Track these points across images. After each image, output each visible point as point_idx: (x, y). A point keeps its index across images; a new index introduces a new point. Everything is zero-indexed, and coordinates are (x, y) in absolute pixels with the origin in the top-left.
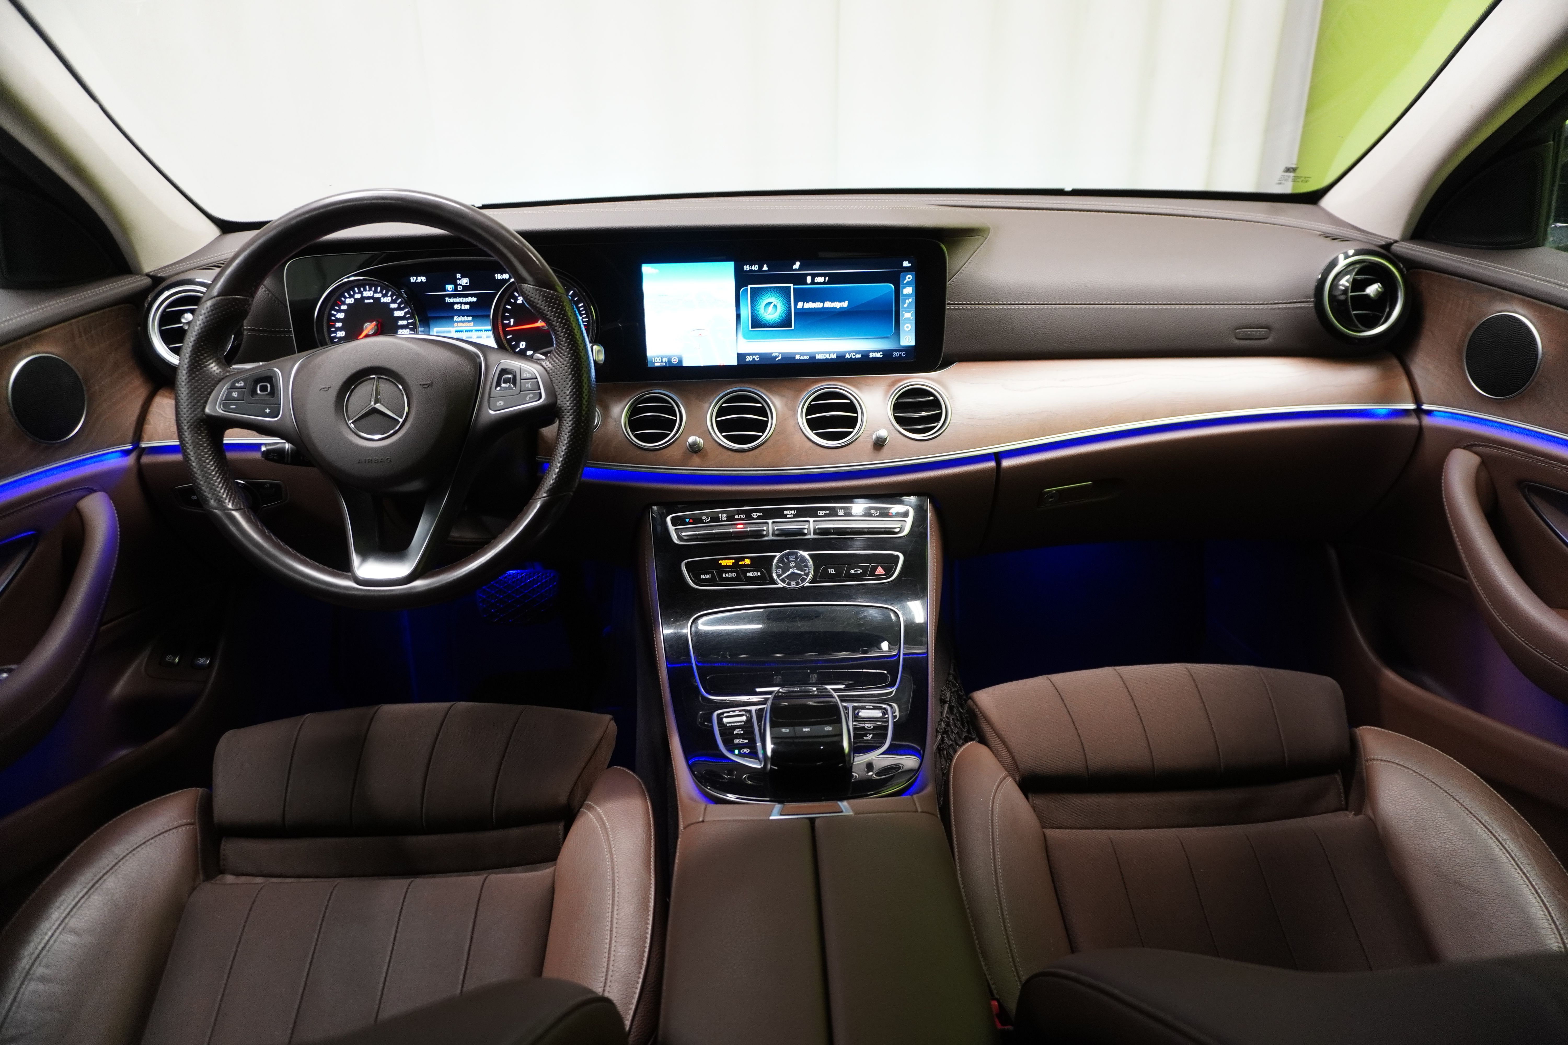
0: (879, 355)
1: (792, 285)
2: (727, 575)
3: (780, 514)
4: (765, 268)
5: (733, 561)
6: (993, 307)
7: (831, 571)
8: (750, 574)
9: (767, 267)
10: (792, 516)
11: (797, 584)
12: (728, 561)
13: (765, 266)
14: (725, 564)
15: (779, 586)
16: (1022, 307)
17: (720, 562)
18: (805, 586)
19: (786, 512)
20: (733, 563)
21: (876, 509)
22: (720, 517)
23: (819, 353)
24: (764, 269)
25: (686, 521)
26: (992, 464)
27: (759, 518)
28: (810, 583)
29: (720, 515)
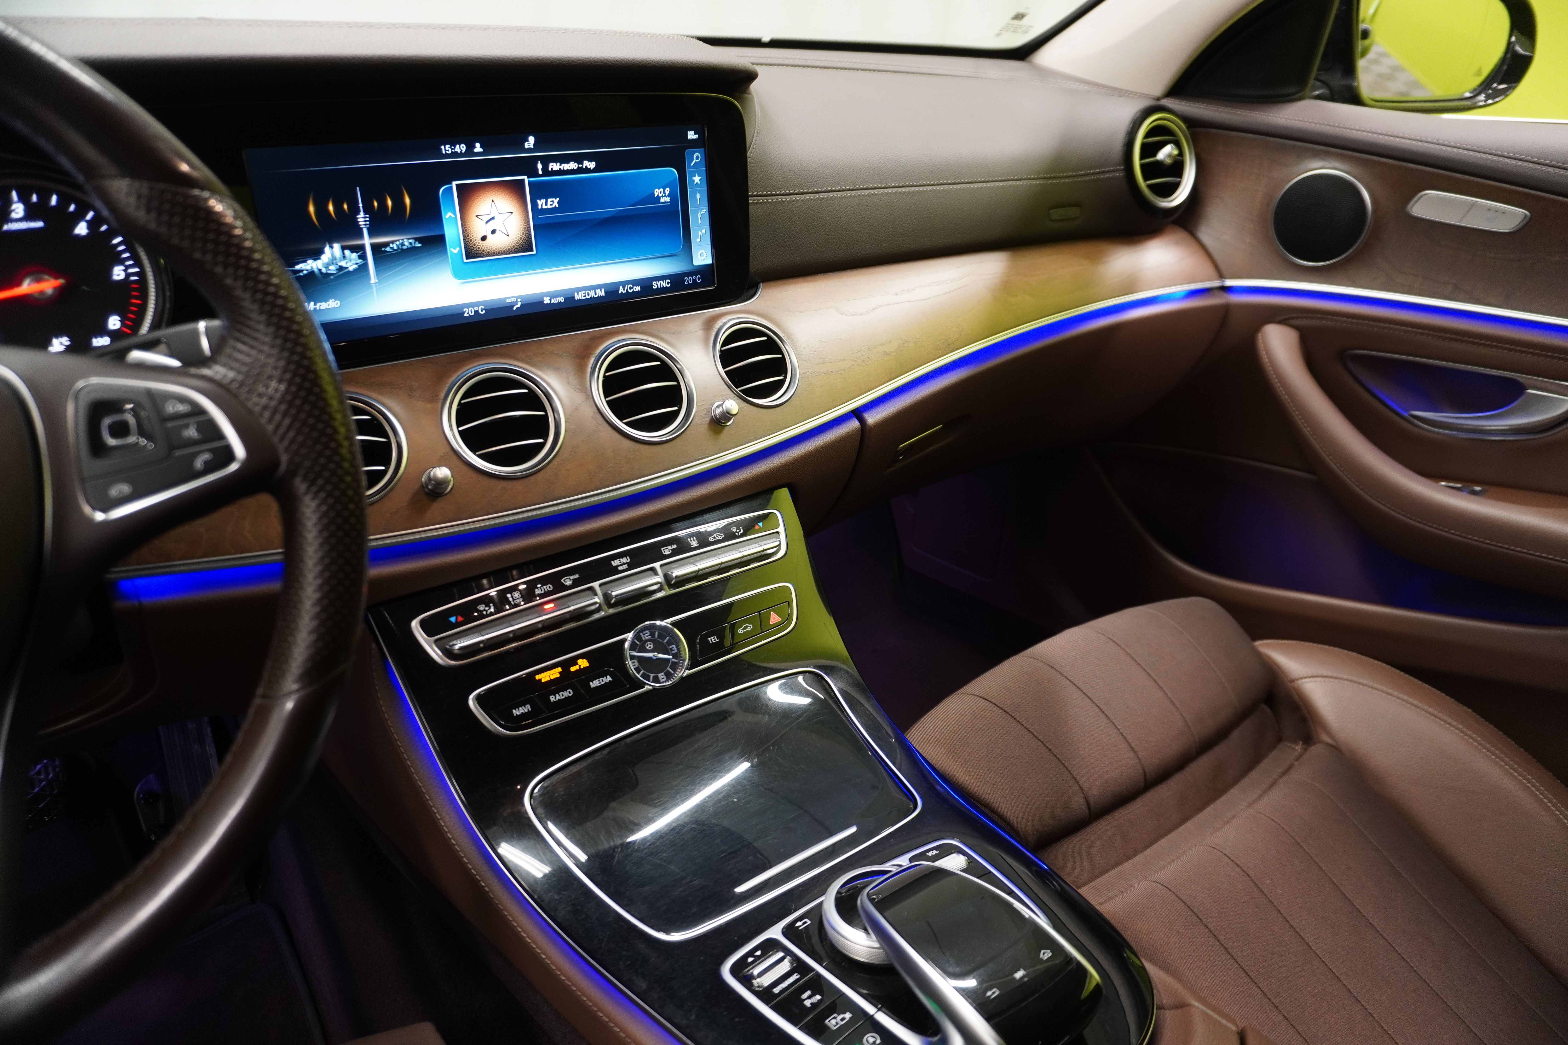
0: (665, 284)
1: (525, 178)
2: (558, 697)
3: (604, 569)
4: (478, 148)
5: (560, 669)
6: (798, 197)
7: (713, 640)
8: (594, 684)
9: (481, 147)
10: (625, 567)
11: (669, 676)
12: (551, 672)
13: (478, 145)
14: (549, 679)
15: (647, 688)
16: (831, 194)
17: (537, 677)
18: (684, 675)
19: (615, 563)
20: (560, 673)
21: (737, 524)
22: (511, 599)
23: (579, 290)
24: (476, 150)
25: (451, 622)
26: (854, 424)
27: (576, 584)
28: (689, 670)
29: (509, 596)
